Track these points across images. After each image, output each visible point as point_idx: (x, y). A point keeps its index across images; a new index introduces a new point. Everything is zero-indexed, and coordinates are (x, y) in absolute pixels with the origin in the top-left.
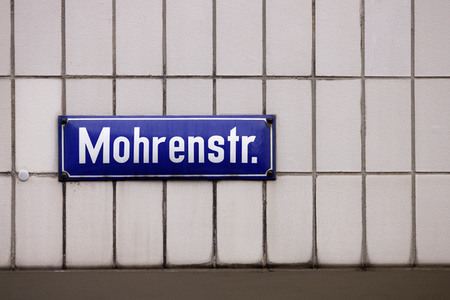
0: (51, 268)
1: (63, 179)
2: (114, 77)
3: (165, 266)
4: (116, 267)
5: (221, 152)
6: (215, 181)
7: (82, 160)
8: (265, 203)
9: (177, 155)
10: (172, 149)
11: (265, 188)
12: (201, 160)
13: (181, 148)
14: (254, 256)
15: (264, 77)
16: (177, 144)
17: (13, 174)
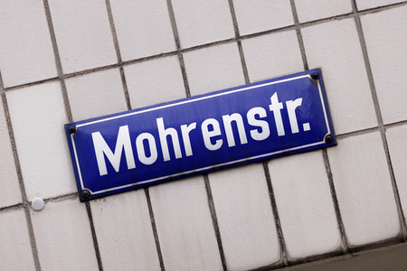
1: (85, 198)
2: (121, 65)
5: (265, 125)
6: (265, 161)
7: (103, 171)
8: (330, 176)
9: (213, 140)
10: (207, 135)
11: (326, 158)
12: (244, 140)
13: (217, 132)
14: (331, 242)
15: (297, 26)
16: (210, 128)
17: (25, 205)
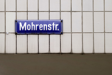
0: (13, 54)
1: (16, 34)
2: (27, 11)
3: (38, 53)
4: (28, 54)
5: (51, 28)
6: (49, 34)
7: (20, 30)
8: (60, 40)
9: (41, 28)
11: (60, 36)
12: (46, 30)
14: (58, 51)
15: (60, 11)
16: (41, 26)
17: (5, 33)
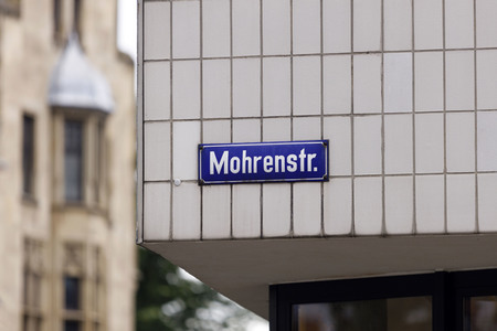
0: (194, 240)
1: (201, 184)
2: (232, 119)
3: (262, 237)
4: (232, 239)
5: (295, 164)
6: (292, 183)
7: (212, 172)
8: (322, 196)
9: (268, 167)
10: (266, 164)
11: (322, 186)
12: (283, 170)
13: (271, 163)
14: (316, 231)
15: (322, 116)
16: (268, 161)
17: (171, 181)
